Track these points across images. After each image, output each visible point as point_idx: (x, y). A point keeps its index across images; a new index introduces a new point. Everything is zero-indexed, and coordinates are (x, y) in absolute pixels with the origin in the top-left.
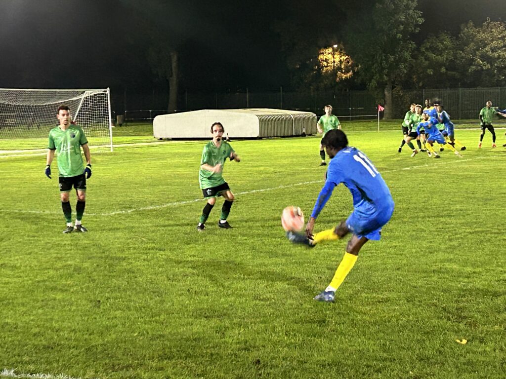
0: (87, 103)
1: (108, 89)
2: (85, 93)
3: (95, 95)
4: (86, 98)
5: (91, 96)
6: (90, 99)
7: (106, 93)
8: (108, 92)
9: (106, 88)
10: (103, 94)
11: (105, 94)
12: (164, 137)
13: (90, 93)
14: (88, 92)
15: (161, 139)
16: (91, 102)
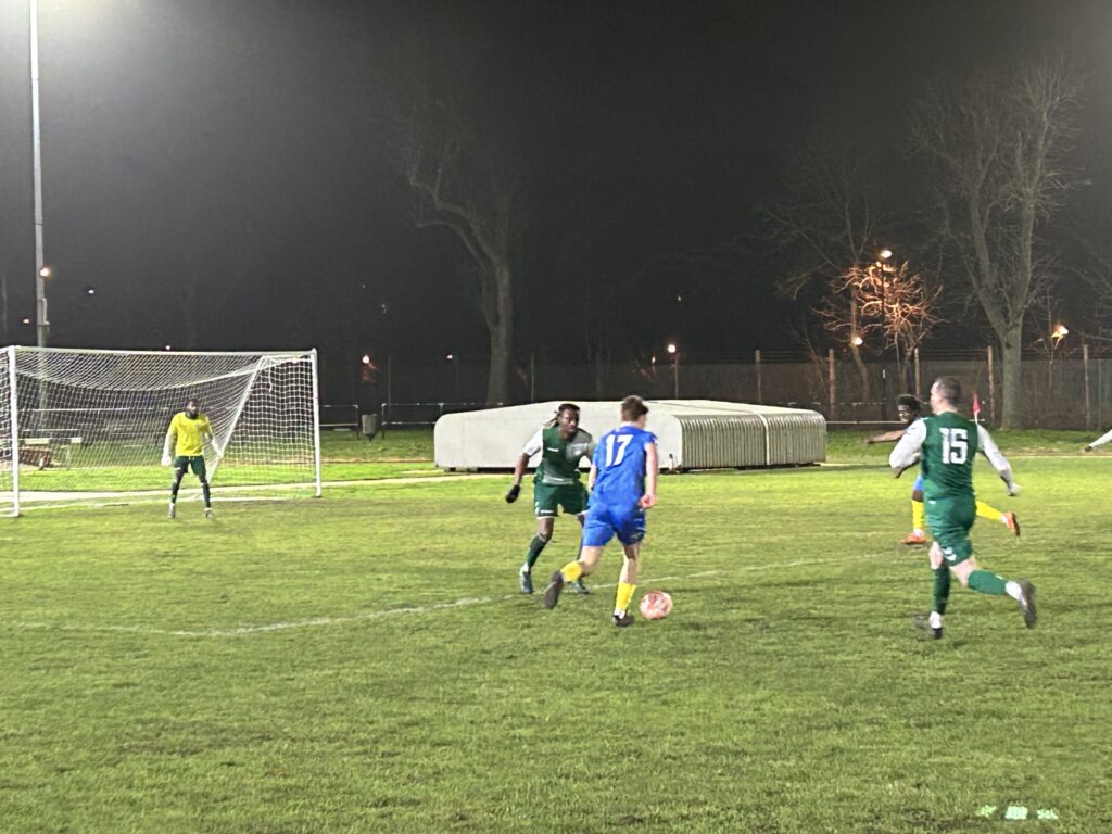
0: (263, 385)
1: (314, 351)
2: (260, 361)
3: (282, 365)
4: (263, 373)
5: (273, 369)
6: (272, 375)
7: (308, 360)
8: (313, 359)
9: (310, 349)
10: (302, 363)
11: (307, 364)
12: (458, 465)
13: (271, 359)
14: (268, 357)
15: (453, 470)
16: (273, 381)
